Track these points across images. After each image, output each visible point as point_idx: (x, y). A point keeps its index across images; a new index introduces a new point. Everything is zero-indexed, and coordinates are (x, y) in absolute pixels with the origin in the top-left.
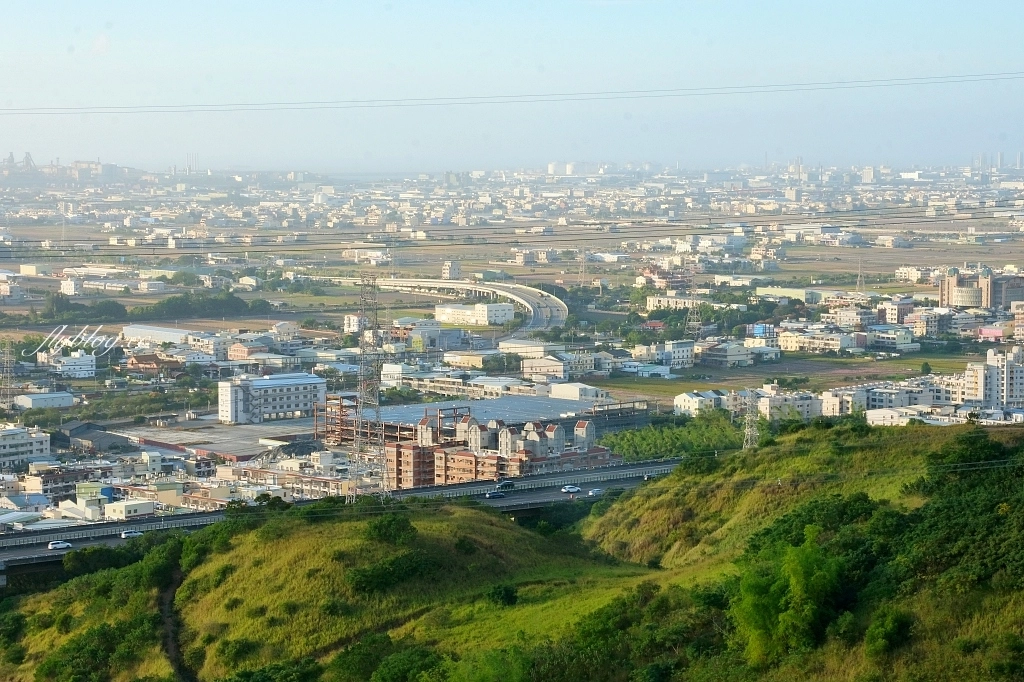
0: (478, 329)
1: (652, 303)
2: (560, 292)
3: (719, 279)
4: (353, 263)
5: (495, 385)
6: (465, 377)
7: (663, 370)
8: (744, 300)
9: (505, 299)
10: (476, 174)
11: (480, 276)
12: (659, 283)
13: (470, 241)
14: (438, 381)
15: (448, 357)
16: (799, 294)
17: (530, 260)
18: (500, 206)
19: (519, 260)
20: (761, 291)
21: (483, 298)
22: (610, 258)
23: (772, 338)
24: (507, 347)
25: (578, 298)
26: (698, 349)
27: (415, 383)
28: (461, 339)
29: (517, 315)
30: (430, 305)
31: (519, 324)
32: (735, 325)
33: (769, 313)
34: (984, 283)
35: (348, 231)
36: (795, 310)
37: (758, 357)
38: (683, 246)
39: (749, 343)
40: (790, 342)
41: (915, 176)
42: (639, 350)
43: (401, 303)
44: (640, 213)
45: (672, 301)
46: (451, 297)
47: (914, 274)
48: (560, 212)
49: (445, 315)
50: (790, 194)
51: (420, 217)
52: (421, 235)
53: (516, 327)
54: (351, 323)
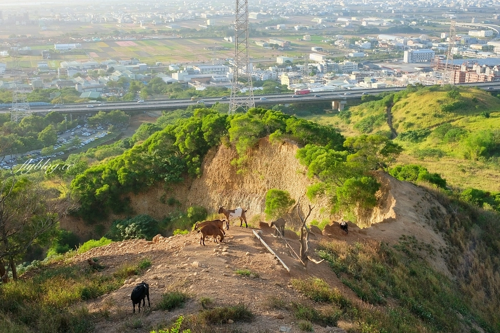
0: (481, 38)
4: (445, 18)
5: (485, 55)
6: (476, 52)
9: (490, 29)
11: (483, 22)
13: (481, 12)
14: (468, 53)
15: (471, 46)
19: (496, 18)
21: (483, 29)
24: (490, 43)
27: (461, 53)
28: (475, 41)
29: (493, 34)
30: (467, 30)
35: (444, 9)
43: (459, 30)
46: (474, 28)
49: (471, 34)
51: (466, 5)
52: (466, 10)
53: (493, 37)
54: (443, 35)
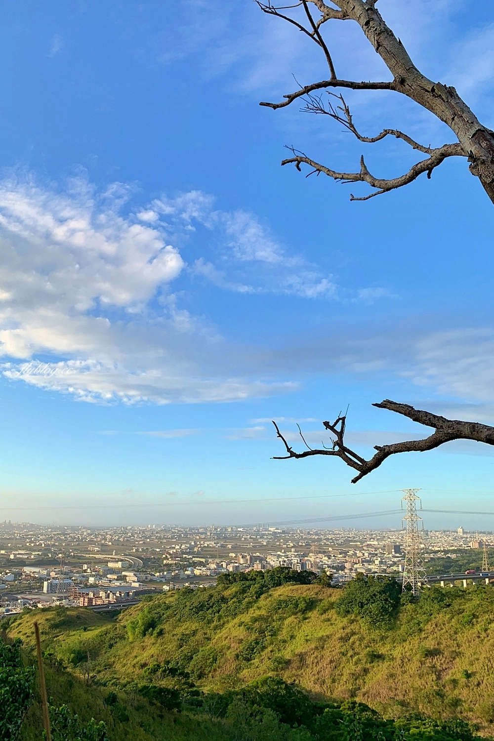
0: (119, 568)
1: (165, 562)
2: (142, 559)
3: (184, 556)
4: (90, 551)
5: (117, 583)
6: (110, 581)
7: (163, 580)
8: (188, 561)
9: (127, 561)
10: (129, 527)
11: (123, 554)
12: (169, 557)
13: (123, 545)
14: (104, 582)
15: (108, 576)
16: (203, 560)
17: (137, 550)
18: (133, 536)
19: (134, 550)
20: (194, 559)
21: (122, 560)
22: (158, 550)
23: (192, 571)
24: (124, 573)
25: (146, 561)
26: (173, 574)
27: (97, 582)
28: (112, 571)
29: (130, 565)
30: (107, 562)
31: (129, 568)
32: (184, 568)
33: (194, 565)
34: (248, 557)
35: (92, 542)
36: (201, 564)
37: (188, 576)
38: (177, 547)
39: (186, 572)
40: (197, 572)
41: (241, 529)
42: (158, 574)
43: (100, 562)
44: (169, 538)
45: (170, 562)
46: (114, 560)
47: (234, 555)
48: (147, 538)
49: (110, 565)
50: (209, 534)
51: (111, 539)
52: (110, 543)
53: (128, 568)
54: (85, 567)
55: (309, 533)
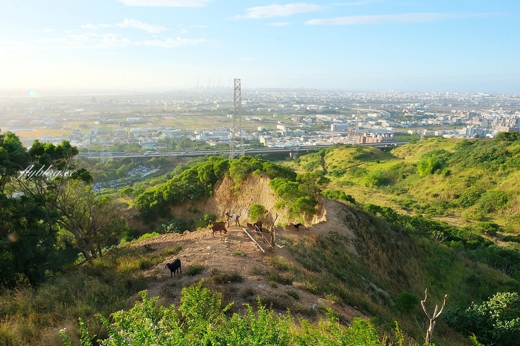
0: (375, 118)
1: (405, 115)
2: (389, 112)
3: (418, 111)
4: (354, 106)
5: (377, 127)
6: (372, 125)
7: (407, 126)
8: (422, 115)
9: (380, 113)
10: (376, 92)
11: (376, 109)
12: (407, 111)
13: (374, 103)
14: (367, 126)
15: (369, 122)
16: (433, 114)
17: (385, 106)
18: (380, 97)
19: (383, 106)
20: (425, 113)
21: (376, 113)
22: (399, 106)
23: (427, 122)
24: (379, 121)
25: (392, 113)
26: (413, 123)
27: (363, 126)
28: (371, 119)
30: (367, 113)
32: (420, 119)
33: (427, 117)
34: (468, 113)
35: (354, 101)
36: (431, 117)
37: (424, 125)
38: (412, 105)
39: (422, 122)
40: (430, 122)
41: (456, 94)
42: (403, 122)
43: (362, 113)
44: (405, 99)
45: (409, 114)
46: (370, 112)
47: (455, 111)
48: (390, 99)
49: (369, 115)
50: (432, 96)
51: (366, 99)
52: (366, 102)
53: (381, 117)
54: (353, 116)
55: (511, 97)
